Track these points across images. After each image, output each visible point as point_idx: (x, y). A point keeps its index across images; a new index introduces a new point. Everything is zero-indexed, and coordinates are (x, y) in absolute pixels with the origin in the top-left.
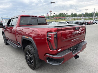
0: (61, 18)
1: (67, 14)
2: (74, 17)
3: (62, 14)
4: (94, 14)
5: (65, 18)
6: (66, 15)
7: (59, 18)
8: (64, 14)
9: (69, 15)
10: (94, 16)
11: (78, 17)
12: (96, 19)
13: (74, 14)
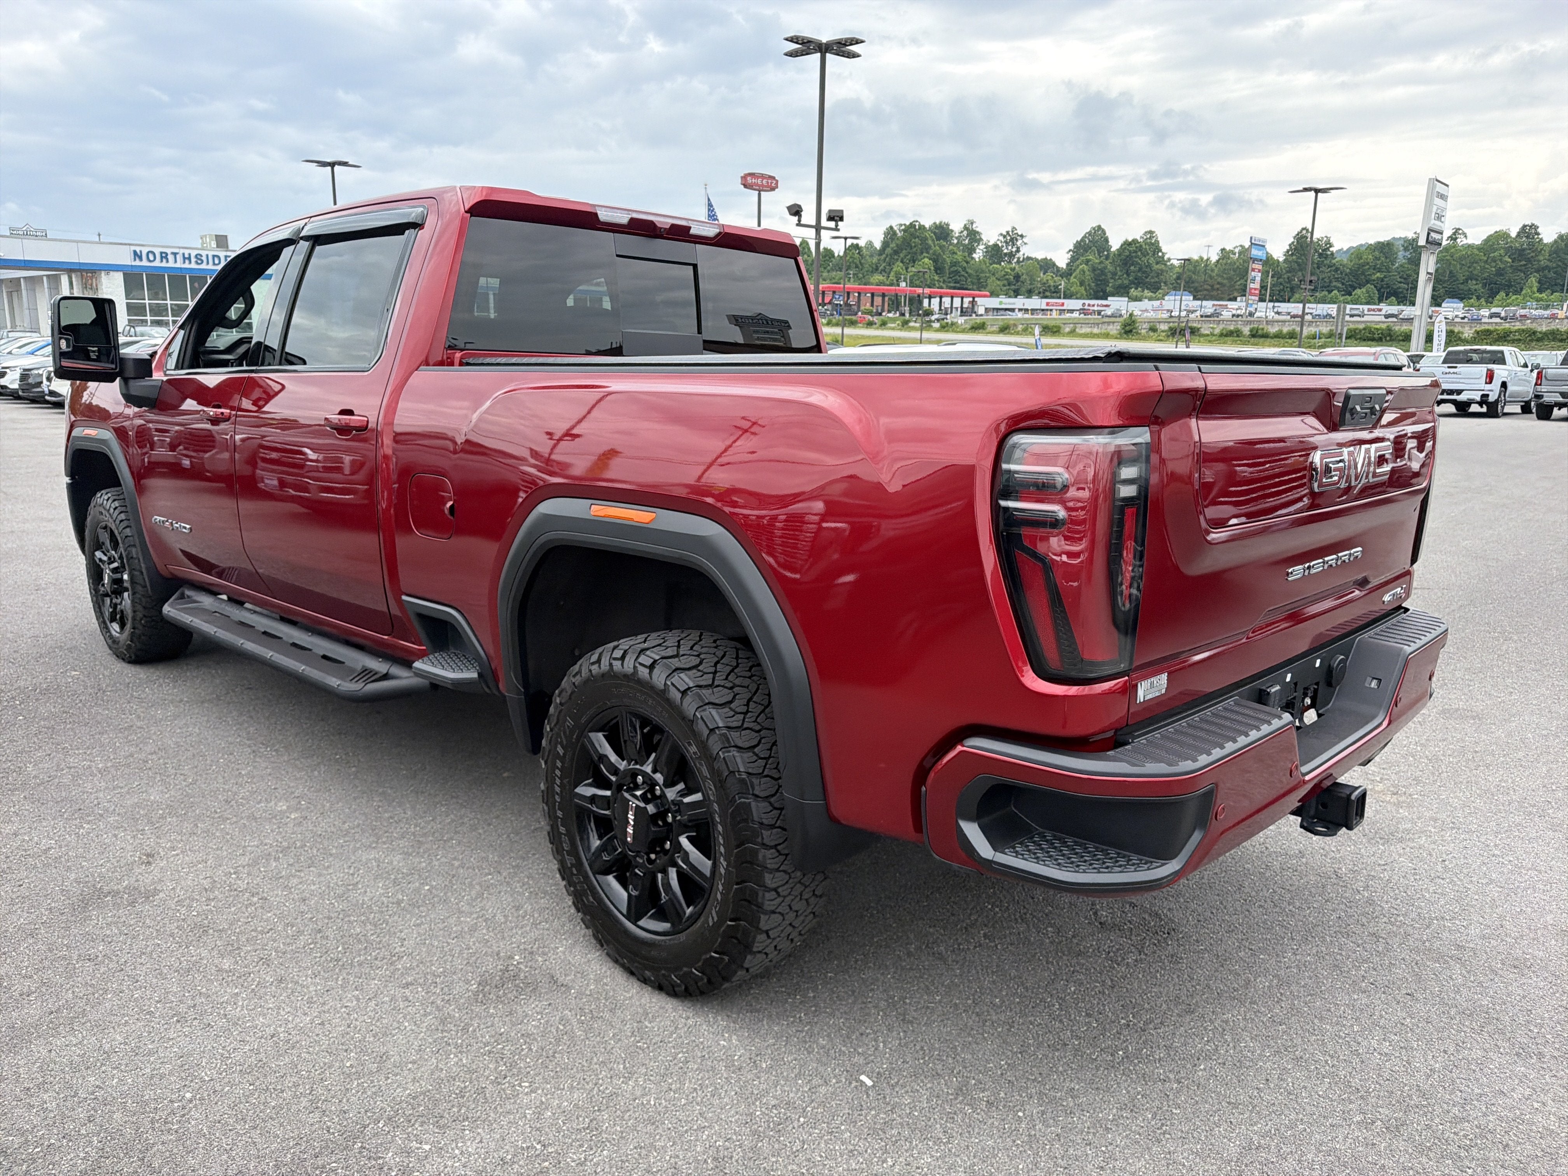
0: (915, 302)
1: (1012, 238)
2: (1122, 291)
3: (942, 231)
4: (1428, 264)
5: (984, 303)
6: (994, 252)
7: (895, 305)
8: (973, 235)
9: (1047, 265)
10: (1424, 291)
11: (1188, 301)
12: (1452, 337)
13: (1115, 244)
